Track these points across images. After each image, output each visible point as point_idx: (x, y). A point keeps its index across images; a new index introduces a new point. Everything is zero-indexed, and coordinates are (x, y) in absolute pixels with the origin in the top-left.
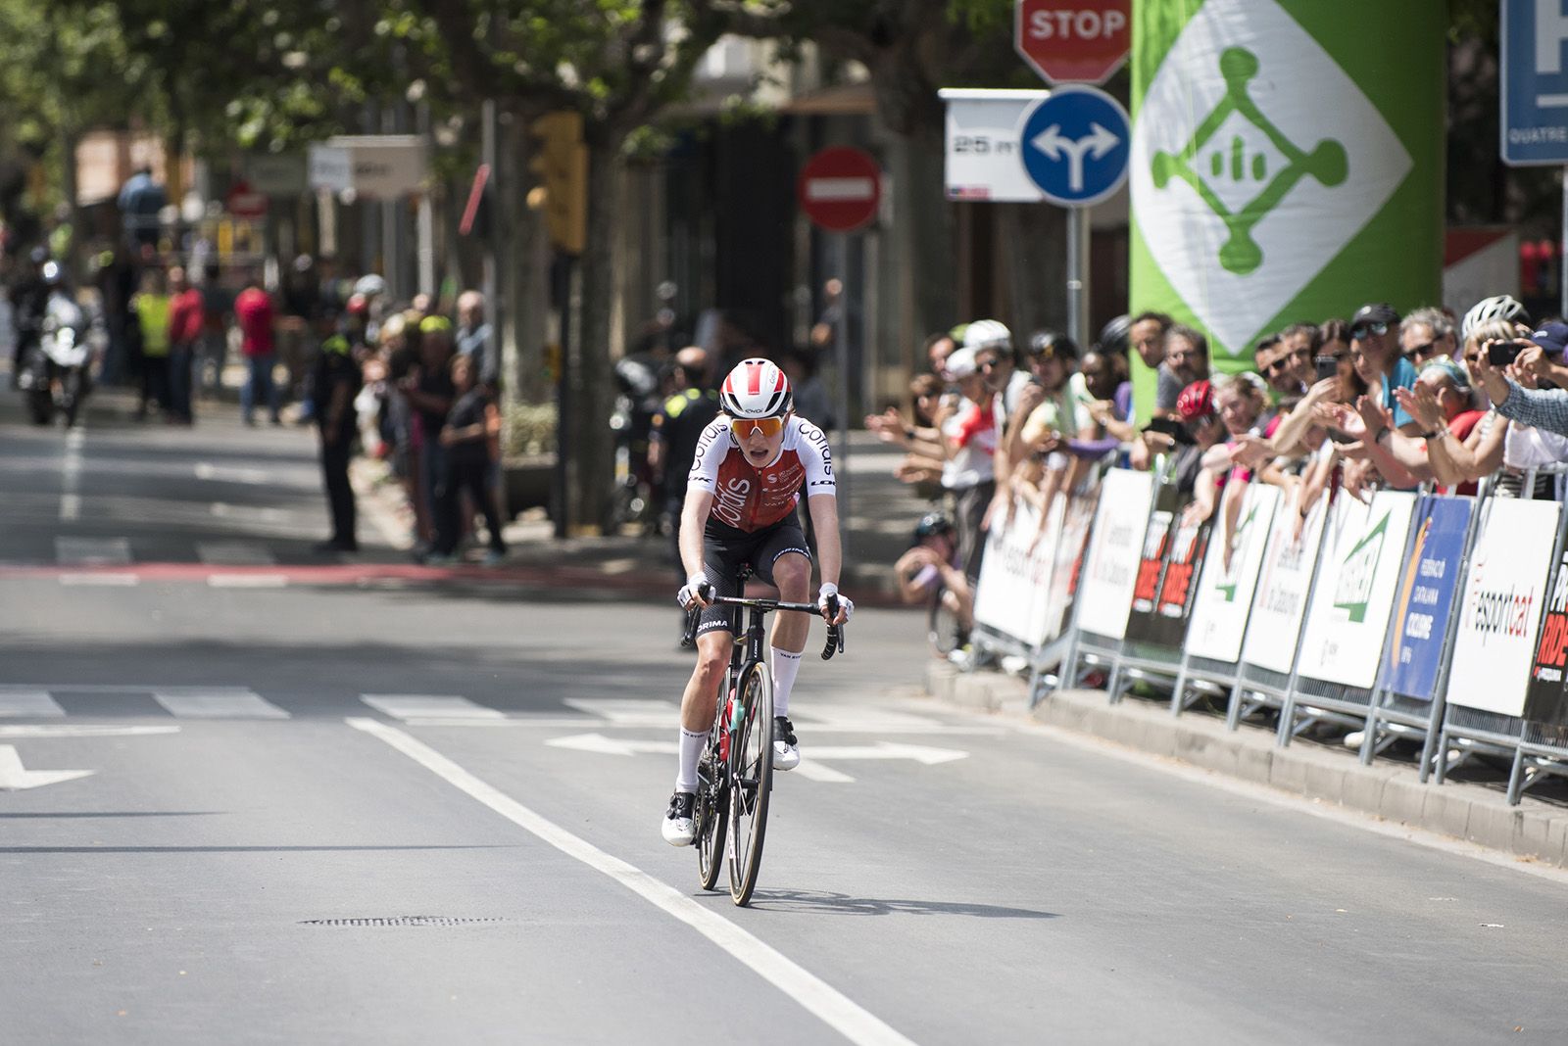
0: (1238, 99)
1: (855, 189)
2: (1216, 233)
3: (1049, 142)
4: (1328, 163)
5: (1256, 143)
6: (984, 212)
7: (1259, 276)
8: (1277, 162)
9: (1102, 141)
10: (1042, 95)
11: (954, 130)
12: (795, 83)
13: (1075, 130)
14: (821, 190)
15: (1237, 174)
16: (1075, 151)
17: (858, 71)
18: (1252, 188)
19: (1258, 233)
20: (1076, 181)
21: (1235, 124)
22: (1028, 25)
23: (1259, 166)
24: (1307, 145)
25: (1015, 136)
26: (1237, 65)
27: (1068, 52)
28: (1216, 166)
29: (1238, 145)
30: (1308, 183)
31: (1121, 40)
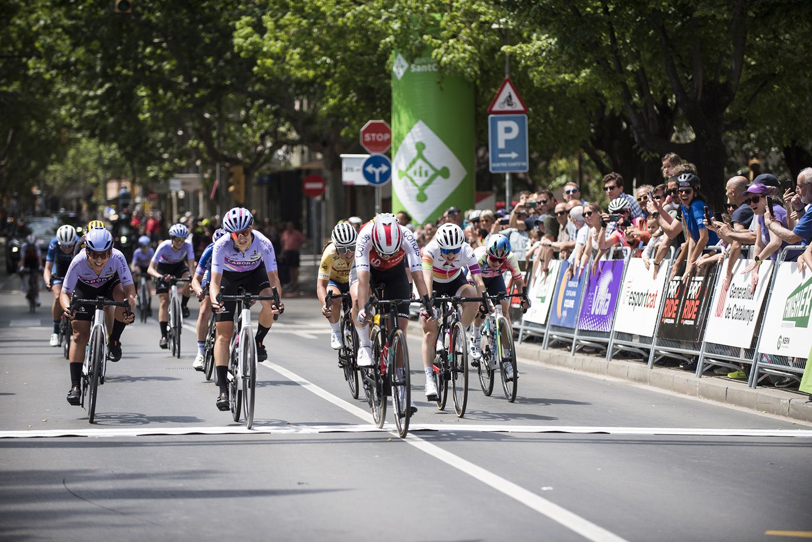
0: (420, 156)
1: (318, 186)
2: (415, 191)
3: (370, 169)
4: (445, 173)
5: (426, 167)
6: (353, 189)
7: (426, 203)
8: (431, 172)
9: (384, 168)
10: (367, 156)
11: (344, 166)
12: (302, 160)
13: (377, 166)
14: (309, 186)
15: (421, 176)
16: (377, 171)
17: (319, 156)
18: (425, 179)
19: (426, 191)
20: (377, 179)
21: (420, 162)
22: (364, 137)
23: (426, 174)
24: (439, 168)
25: (361, 167)
26: (420, 147)
27: (375, 145)
28: (415, 173)
29: (421, 168)
30: (439, 178)
31: (389, 141)
